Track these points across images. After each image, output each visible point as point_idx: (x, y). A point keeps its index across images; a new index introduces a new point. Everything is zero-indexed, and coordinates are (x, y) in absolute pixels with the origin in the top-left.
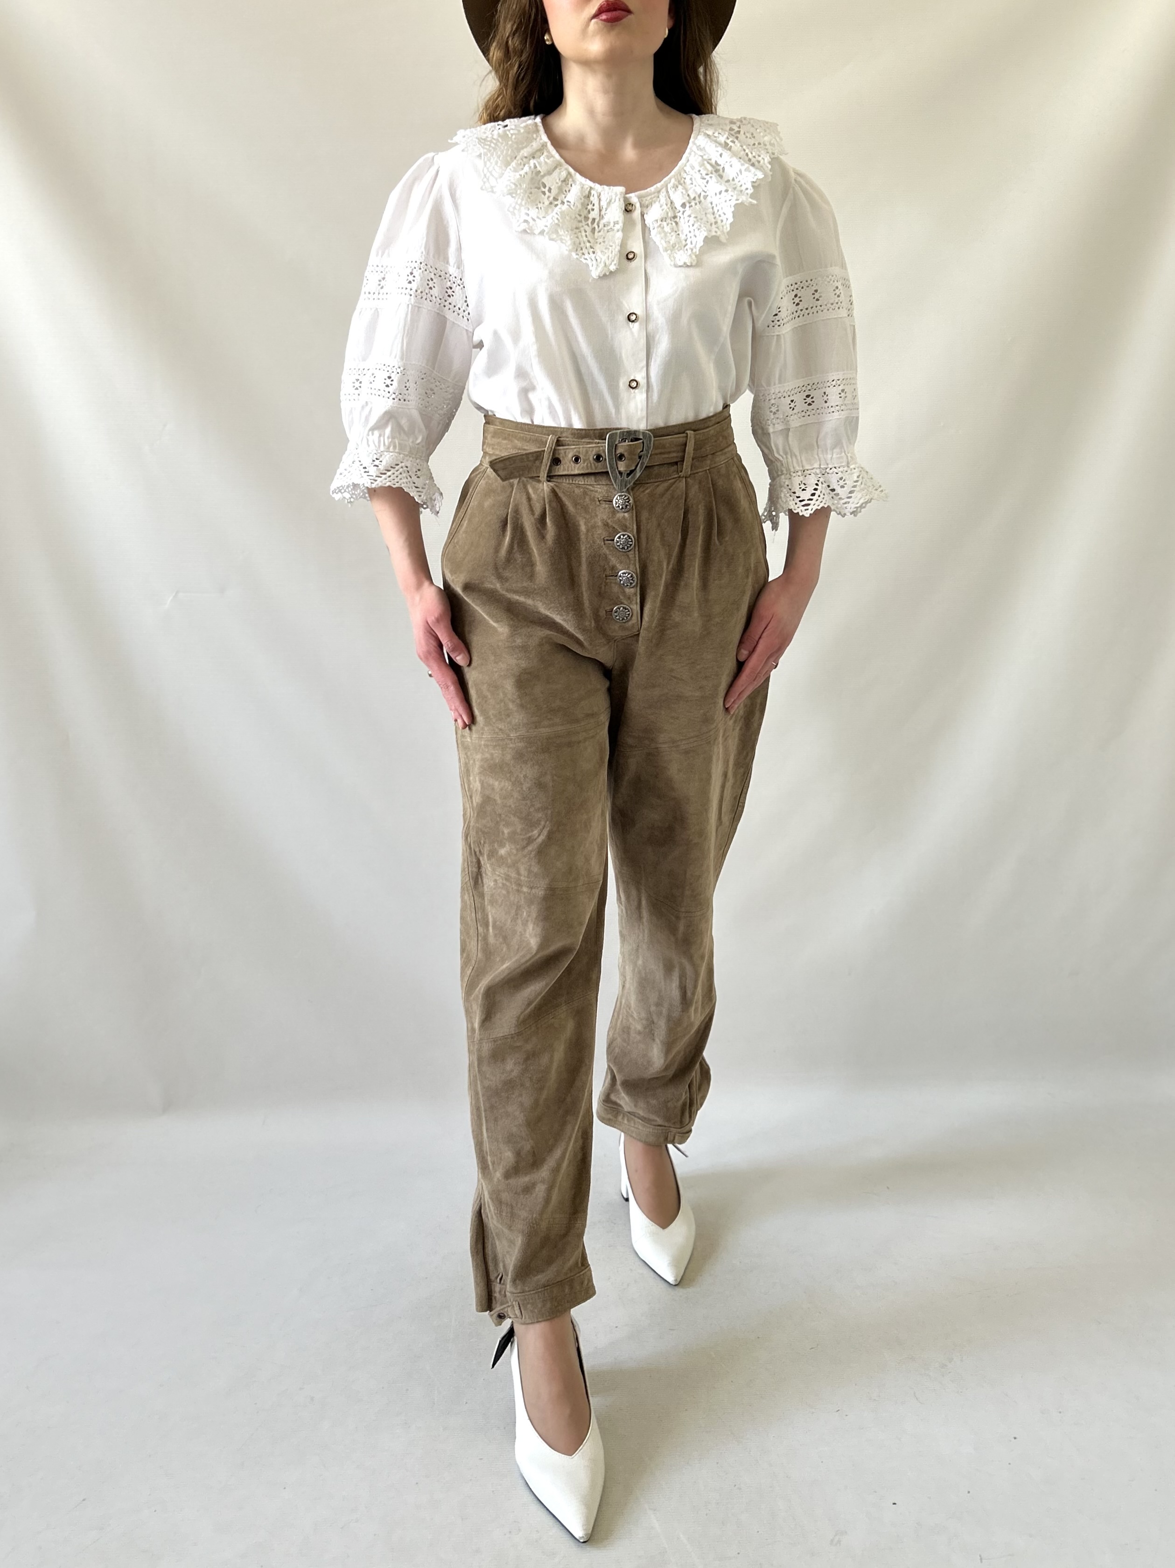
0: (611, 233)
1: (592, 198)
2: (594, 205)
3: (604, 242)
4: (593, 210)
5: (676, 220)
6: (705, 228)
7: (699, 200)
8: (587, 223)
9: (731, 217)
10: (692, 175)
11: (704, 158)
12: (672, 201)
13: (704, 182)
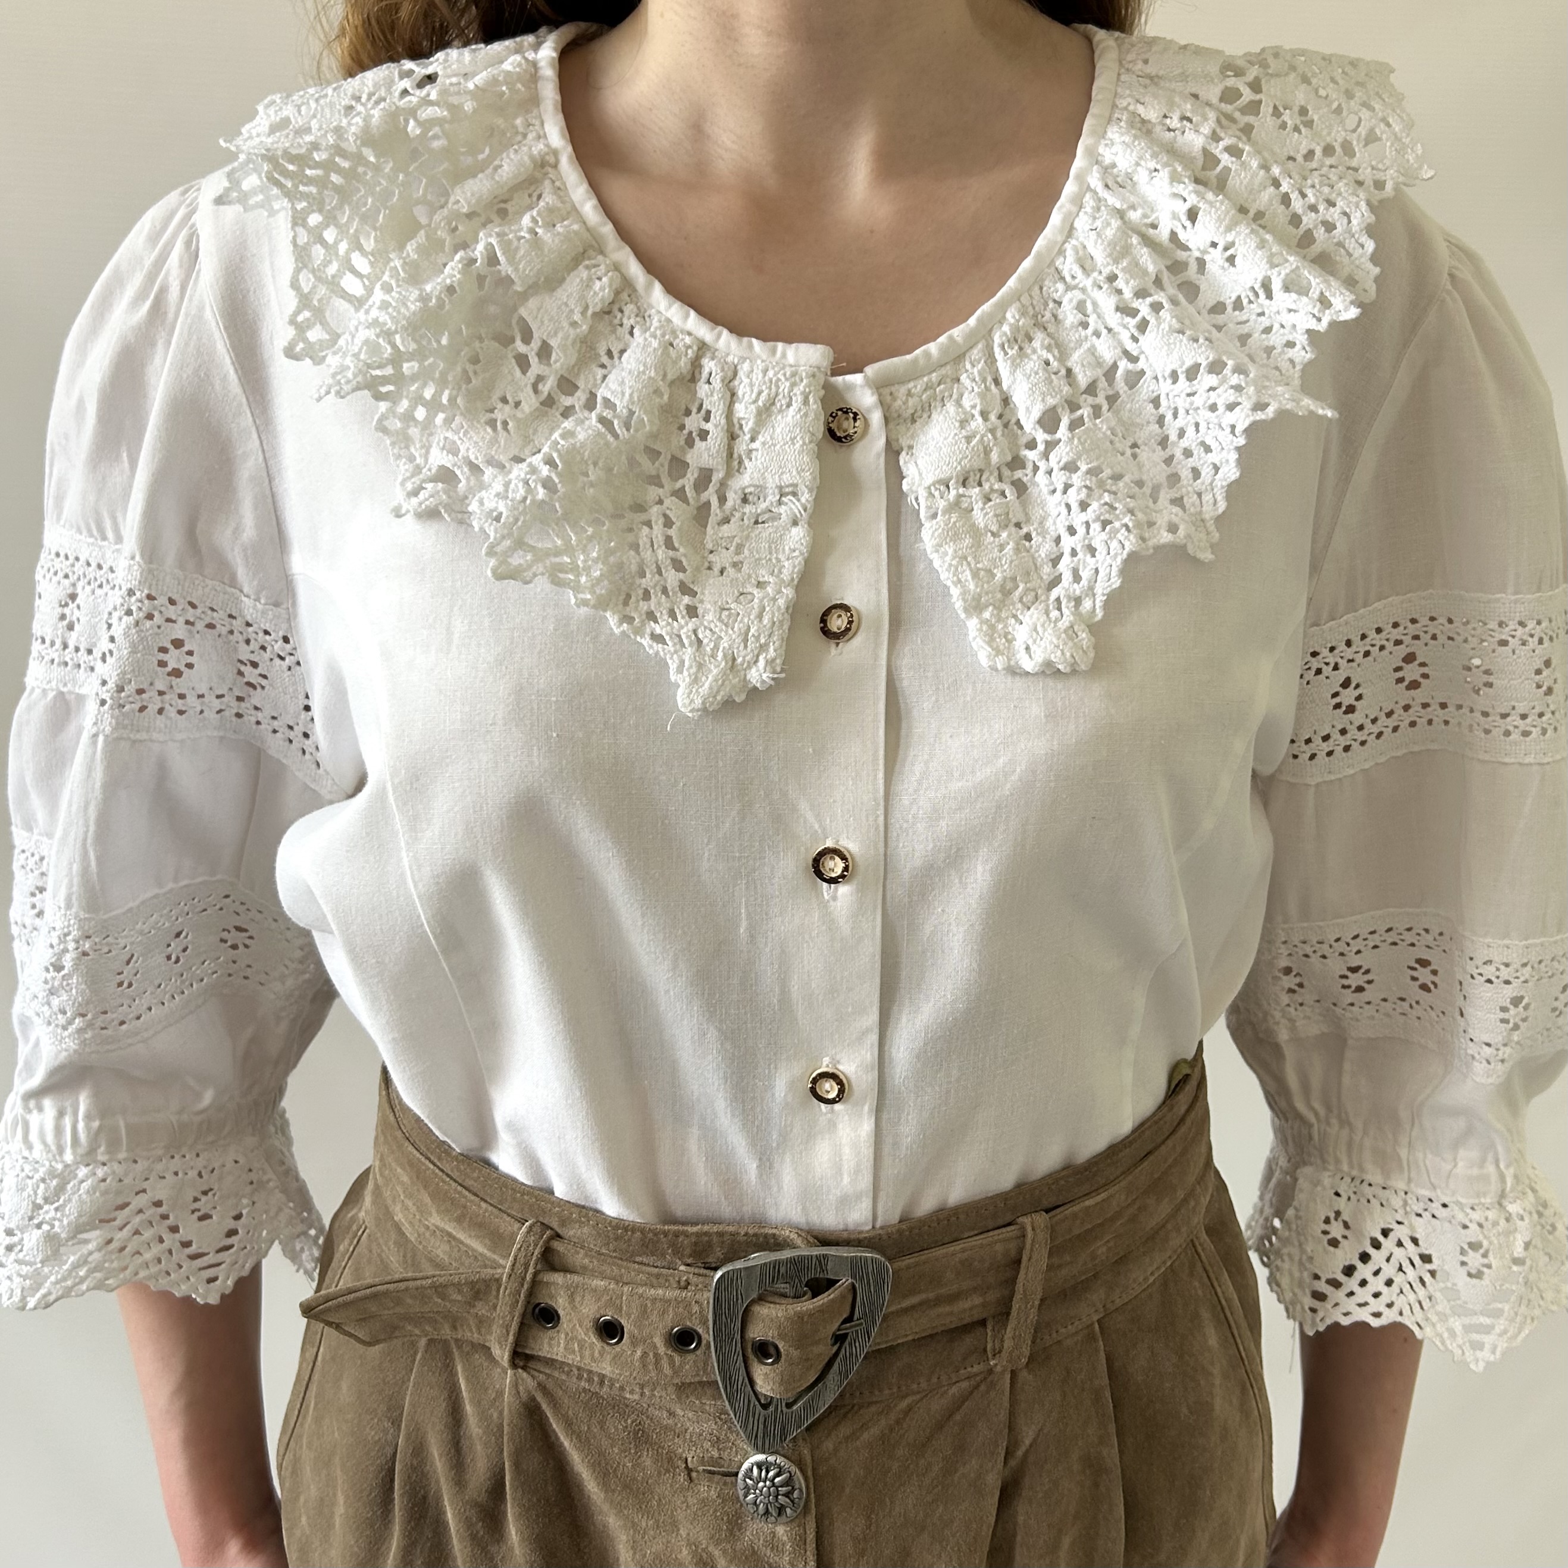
0: (766, 531)
1: (703, 389)
2: (708, 416)
3: (736, 566)
4: (704, 435)
5: (1019, 474)
6: (1131, 512)
7: (1111, 393)
8: (678, 485)
9: (1233, 464)
10: (1083, 290)
11: (1128, 227)
12: (1006, 401)
13: (1128, 319)
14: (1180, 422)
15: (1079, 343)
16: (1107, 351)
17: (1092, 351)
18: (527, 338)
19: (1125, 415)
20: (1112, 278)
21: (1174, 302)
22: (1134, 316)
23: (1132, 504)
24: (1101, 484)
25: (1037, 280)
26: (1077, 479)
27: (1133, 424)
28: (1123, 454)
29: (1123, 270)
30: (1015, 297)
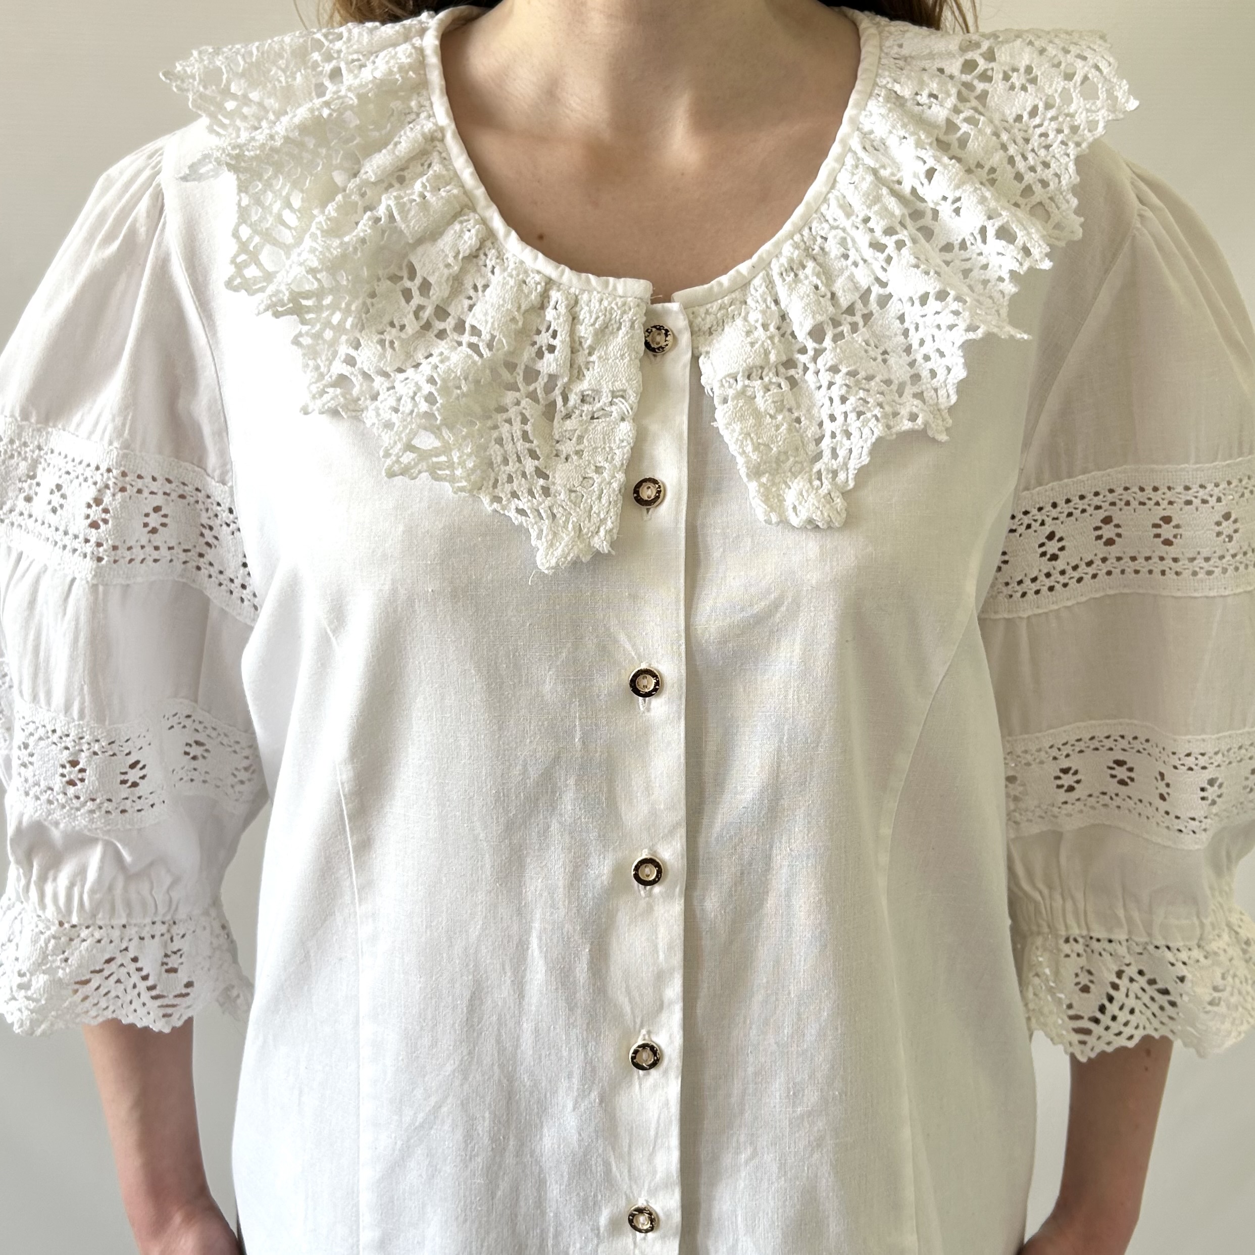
0: (600, 425)
1: (550, 314)
2: (554, 335)
3: (579, 453)
4: (552, 349)
6: (880, 405)
7: (866, 312)
8: (531, 388)
9: (961, 366)
10: (844, 230)
11: (879, 180)
12: (783, 317)
13: (878, 254)
14: (921, 334)
15: (842, 271)
16: (863, 279)
17: (851, 278)
18: (412, 274)
19: (877, 329)
20: (866, 220)
21: (914, 241)
22: (883, 252)
23: (880, 398)
24: (858, 383)
25: (806, 222)
26: (839, 379)
27: (884, 336)
28: (875, 359)
29: (876, 213)
30: (791, 236)
